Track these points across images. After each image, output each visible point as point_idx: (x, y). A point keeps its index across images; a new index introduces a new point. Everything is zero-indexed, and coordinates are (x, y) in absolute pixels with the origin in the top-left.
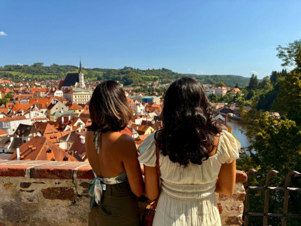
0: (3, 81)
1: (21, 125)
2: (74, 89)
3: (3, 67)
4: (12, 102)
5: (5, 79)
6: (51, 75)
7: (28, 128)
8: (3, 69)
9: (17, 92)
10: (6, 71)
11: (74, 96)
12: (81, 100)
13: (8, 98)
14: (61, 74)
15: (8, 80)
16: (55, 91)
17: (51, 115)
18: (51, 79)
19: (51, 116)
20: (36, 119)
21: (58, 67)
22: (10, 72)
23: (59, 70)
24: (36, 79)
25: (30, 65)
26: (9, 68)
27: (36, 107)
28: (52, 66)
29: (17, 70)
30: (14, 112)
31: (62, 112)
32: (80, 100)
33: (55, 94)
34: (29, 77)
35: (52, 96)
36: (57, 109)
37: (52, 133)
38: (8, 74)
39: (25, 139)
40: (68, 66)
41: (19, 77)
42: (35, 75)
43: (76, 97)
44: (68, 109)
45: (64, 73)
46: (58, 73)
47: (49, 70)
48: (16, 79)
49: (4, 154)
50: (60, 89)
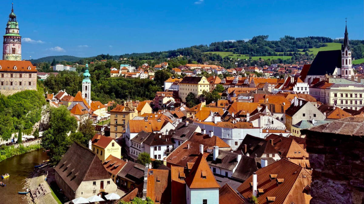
0: (209, 66)
1: (248, 137)
2: (331, 81)
3: (209, 46)
4: (224, 98)
5: (212, 64)
6: (280, 55)
7: (261, 144)
8: (208, 49)
9: (231, 83)
10: (212, 51)
11: (332, 95)
12: (347, 103)
13: (219, 91)
14: (299, 52)
15: (215, 64)
16: (295, 83)
17: (294, 126)
18: (281, 61)
19: (292, 128)
20: (271, 130)
21: (293, 41)
22: (217, 53)
23: (295, 45)
24: (256, 62)
25: (246, 40)
26: (217, 47)
27: (267, 110)
28: (282, 40)
29: (227, 49)
30: (233, 115)
31: (314, 122)
32: (344, 102)
33: (295, 89)
34: (245, 59)
35: (290, 91)
36: (304, 115)
37: (302, 158)
38: (215, 56)
39: (259, 162)
40: (312, 38)
41: (230, 60)
42: (254, 56)
43: (336, 95)
44: (325, 117)
45: (304, 51)
46: (293, 51)
47: (277, 47)
48: (226, 63)
49: (227, 179)
50: (303, 80)
